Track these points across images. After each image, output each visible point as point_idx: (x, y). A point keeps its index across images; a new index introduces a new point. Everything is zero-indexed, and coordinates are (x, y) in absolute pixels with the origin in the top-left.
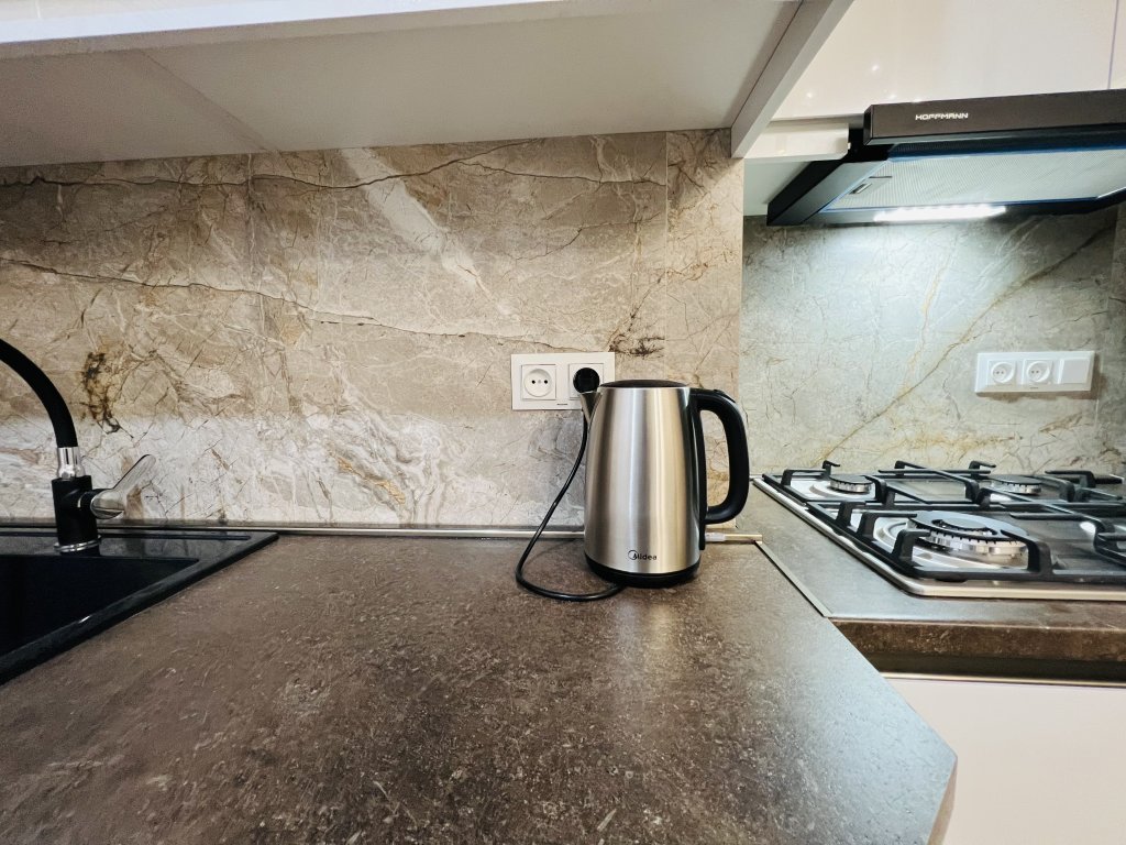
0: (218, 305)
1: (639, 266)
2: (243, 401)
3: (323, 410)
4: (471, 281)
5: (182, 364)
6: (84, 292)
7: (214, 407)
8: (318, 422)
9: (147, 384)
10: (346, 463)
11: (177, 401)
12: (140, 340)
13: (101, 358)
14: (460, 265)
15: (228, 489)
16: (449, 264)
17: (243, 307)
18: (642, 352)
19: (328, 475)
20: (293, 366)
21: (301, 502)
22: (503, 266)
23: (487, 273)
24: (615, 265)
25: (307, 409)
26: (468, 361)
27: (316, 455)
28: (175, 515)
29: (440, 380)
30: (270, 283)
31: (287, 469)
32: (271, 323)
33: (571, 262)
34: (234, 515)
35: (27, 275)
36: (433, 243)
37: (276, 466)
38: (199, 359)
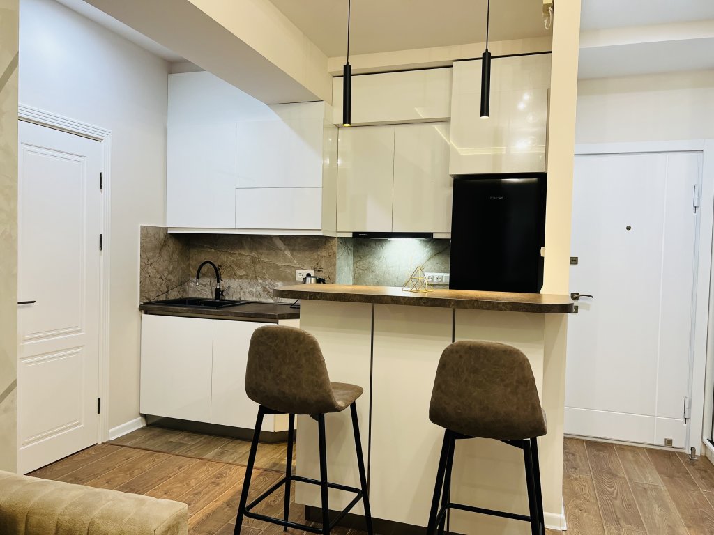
0: (244, 257)
1: (319, 255)
2: (247, 276)
3: (261, 279)
4: (290, 256)
5: (236, 268)
6: (220, 253)
7: (241, 277)
8: (260, 281)
9: (229, 272)
10: (265, 289)
11: (233, 276)
12: (228, 263)
13: (221, 266)
14: (288, 253)
15: (242, 294)
16: (286, 253)
17: (248, 258)
18: (319, 271)
19: (261, 292)
20: (256, 270)
21: (256, 297)
22: (295, 254)
23: (292, 255)
24: (315, 255)
25: (258, 279)
26: (288, 271)
27: (259, 288)
28: (231, 299)
29: (283, 274)
30: (254, 254)
31: (254, 290)
32: (253, 262)
33: (307, 254)
34: (242, 299)
35: (209, 250)
36: (283, 248)
37: (251, 289)
38: (239, 268)
